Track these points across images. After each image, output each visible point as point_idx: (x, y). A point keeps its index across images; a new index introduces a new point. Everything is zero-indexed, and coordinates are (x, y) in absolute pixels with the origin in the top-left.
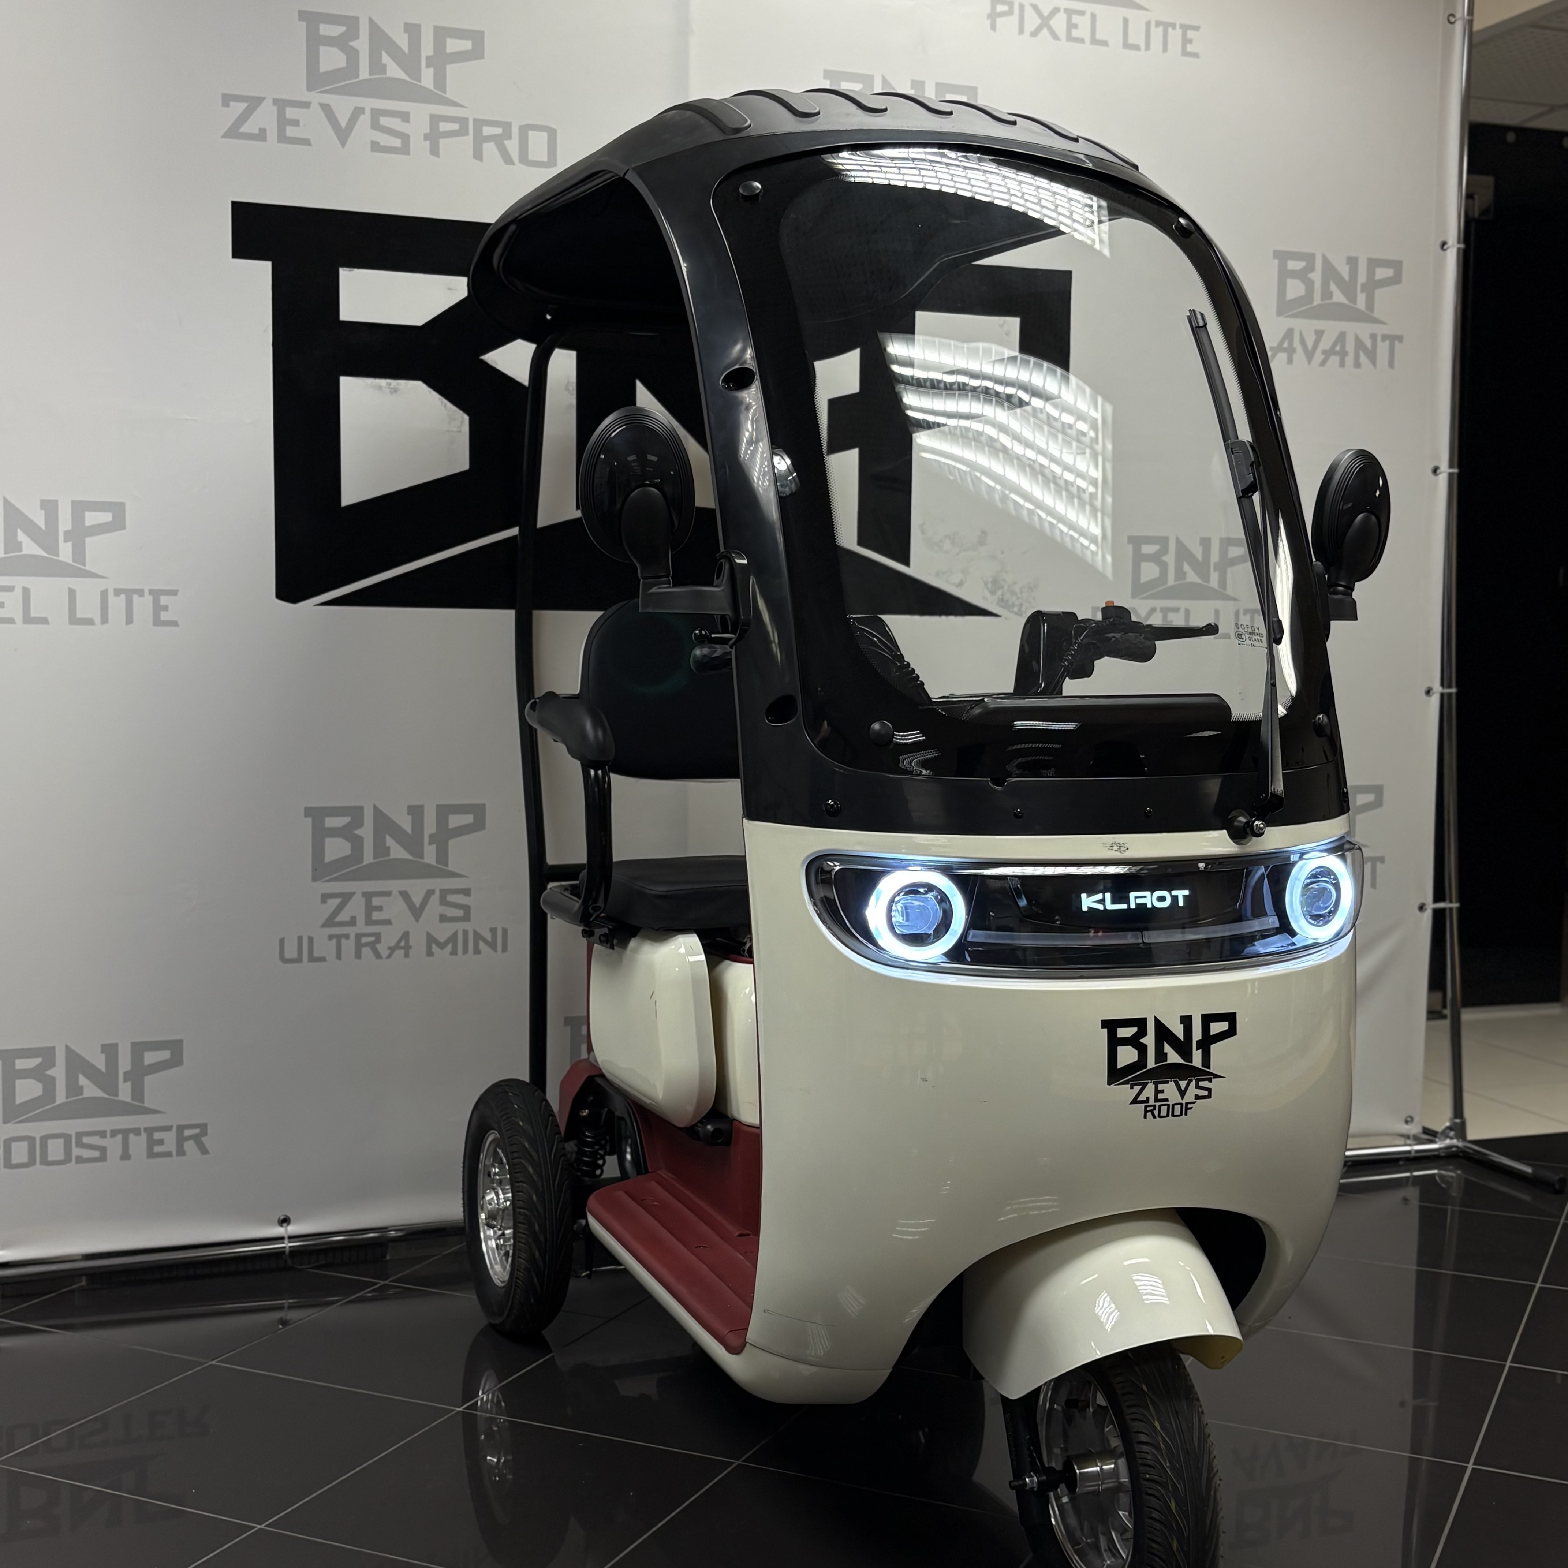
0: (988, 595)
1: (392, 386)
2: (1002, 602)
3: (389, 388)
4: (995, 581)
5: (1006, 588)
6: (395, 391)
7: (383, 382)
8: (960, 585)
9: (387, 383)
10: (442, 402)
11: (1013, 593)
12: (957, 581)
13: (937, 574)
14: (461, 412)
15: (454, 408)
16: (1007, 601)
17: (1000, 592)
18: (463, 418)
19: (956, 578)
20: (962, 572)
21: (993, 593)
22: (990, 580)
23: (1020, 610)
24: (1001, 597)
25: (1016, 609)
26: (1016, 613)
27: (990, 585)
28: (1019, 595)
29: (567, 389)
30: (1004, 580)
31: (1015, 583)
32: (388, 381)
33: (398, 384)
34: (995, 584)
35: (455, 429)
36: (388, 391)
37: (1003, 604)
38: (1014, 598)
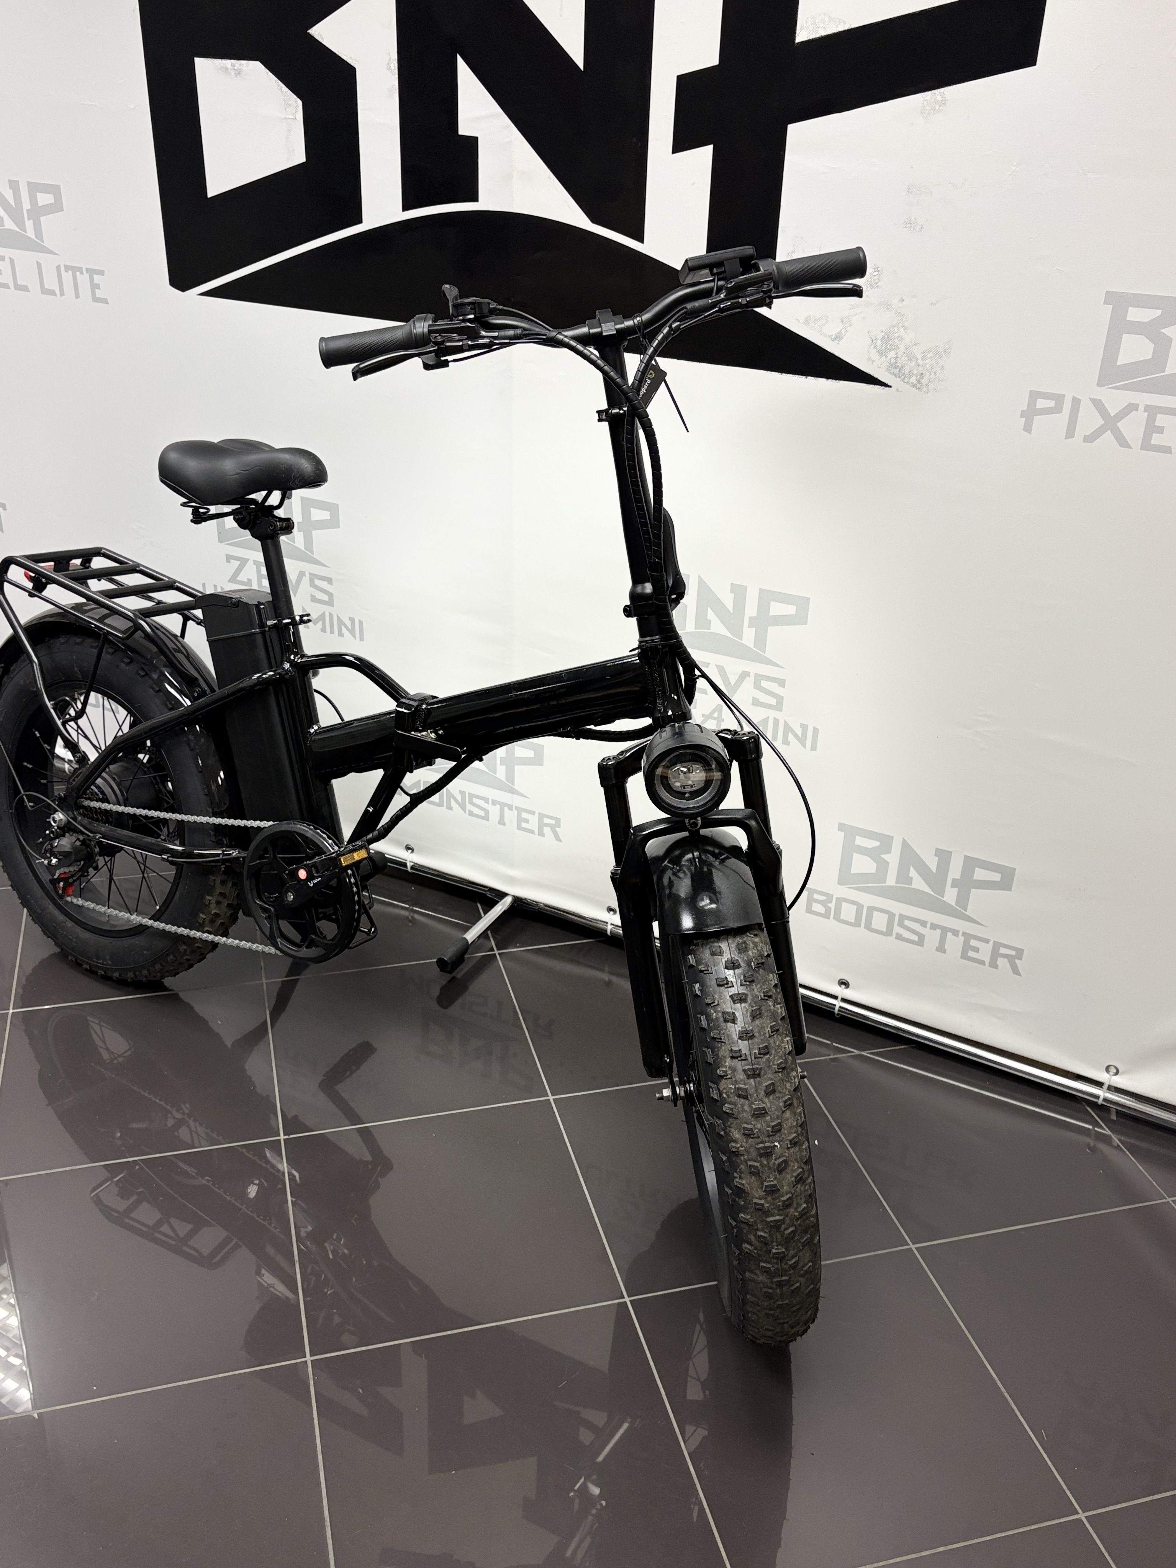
0: (874, 355)
1: (236, 68)
2: (893, 367)
3: (234, 69)
4: (887, 339)
5: (902, 348)
6: (239, 73)
7: (228, 63)
8: (838, 337)
9: (233, 65)
10: (278, 85)
11: (911, 358)
12: (834, 332)
13: (807, 321)
14: (295, 97)
15: (289, 91)
16: (902, 367)
17: (892, 354)
18: (296, 102)
19: (833, 328)
20: (842, 321)
21: (881, 353)
22: (881, 335)
23: (919, 382)
24: (893, 360)
25: (913, 380)
26: (914, 386)
27: (879, 343)
28: (920, 361)
29: (389, 69)
30: (901, 339)
31: (915, 345)
32: (233, 61)
33: (240, 65)
34: (886, 343)
35: (292, 117)
36: (233, 72)
37: (896, 371)
38: (913, 364)
